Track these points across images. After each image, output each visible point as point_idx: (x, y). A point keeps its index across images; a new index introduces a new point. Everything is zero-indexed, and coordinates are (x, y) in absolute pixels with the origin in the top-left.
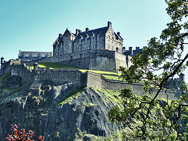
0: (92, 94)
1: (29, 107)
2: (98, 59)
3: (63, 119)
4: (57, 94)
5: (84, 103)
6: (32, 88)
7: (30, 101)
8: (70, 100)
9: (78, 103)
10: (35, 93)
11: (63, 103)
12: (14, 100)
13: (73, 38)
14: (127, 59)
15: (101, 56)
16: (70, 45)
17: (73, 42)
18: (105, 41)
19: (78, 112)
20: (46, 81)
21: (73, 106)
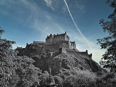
0: (64, 55)
1: (42, 59)
2: (63, 44)
3: (55, 63)
4: (52, 55)
5: (62, 58)
6: (42, 52)
7: (42, 57)
8: (57, 57)
9: (60, 58)
10: (44, 54)
11: (54, 58)
12: (36, 56)
13: (53, 37)
14: (72, 44)
15: (64, 43)
16: (52, 39)
17: (53, 38)
18: (64, 38)
19: (60, 61)
20: (47, 50)
21: (58, 59)
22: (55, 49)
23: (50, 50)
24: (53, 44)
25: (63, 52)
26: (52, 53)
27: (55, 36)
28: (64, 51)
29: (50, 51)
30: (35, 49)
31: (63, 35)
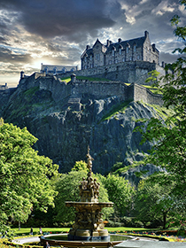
0: (140, 109)
1: (69, 123)
2: (138, 71)
3: (111, 136)
4: (101, 109)
5: (134, 118)
6: (70, 101)
7: (70, 116)
8: (117, 115)
9: (126, 119)
10: (76, 107)
11: (108, 118)
12: (51, 115)
13: (104, 50)
15: (141, 68)
16: (102, 57)
17: (105, 55)
18: (142, 52)
19: (128, 128)
20: (86, 95)
21: (121, 121)
22: (111, 90)
23: (95, 93)
24: (106, 74)
25: (135, 100)
26: (101, 103)
27: (111, 46)
28: (140, 97)
29: (94, 98)
30: (47, 91)
31: (139, 43)
